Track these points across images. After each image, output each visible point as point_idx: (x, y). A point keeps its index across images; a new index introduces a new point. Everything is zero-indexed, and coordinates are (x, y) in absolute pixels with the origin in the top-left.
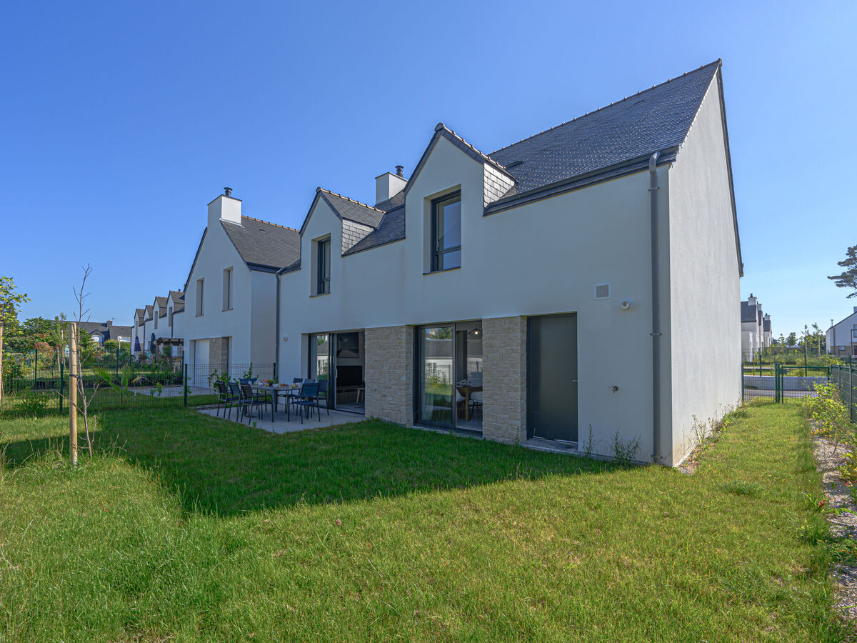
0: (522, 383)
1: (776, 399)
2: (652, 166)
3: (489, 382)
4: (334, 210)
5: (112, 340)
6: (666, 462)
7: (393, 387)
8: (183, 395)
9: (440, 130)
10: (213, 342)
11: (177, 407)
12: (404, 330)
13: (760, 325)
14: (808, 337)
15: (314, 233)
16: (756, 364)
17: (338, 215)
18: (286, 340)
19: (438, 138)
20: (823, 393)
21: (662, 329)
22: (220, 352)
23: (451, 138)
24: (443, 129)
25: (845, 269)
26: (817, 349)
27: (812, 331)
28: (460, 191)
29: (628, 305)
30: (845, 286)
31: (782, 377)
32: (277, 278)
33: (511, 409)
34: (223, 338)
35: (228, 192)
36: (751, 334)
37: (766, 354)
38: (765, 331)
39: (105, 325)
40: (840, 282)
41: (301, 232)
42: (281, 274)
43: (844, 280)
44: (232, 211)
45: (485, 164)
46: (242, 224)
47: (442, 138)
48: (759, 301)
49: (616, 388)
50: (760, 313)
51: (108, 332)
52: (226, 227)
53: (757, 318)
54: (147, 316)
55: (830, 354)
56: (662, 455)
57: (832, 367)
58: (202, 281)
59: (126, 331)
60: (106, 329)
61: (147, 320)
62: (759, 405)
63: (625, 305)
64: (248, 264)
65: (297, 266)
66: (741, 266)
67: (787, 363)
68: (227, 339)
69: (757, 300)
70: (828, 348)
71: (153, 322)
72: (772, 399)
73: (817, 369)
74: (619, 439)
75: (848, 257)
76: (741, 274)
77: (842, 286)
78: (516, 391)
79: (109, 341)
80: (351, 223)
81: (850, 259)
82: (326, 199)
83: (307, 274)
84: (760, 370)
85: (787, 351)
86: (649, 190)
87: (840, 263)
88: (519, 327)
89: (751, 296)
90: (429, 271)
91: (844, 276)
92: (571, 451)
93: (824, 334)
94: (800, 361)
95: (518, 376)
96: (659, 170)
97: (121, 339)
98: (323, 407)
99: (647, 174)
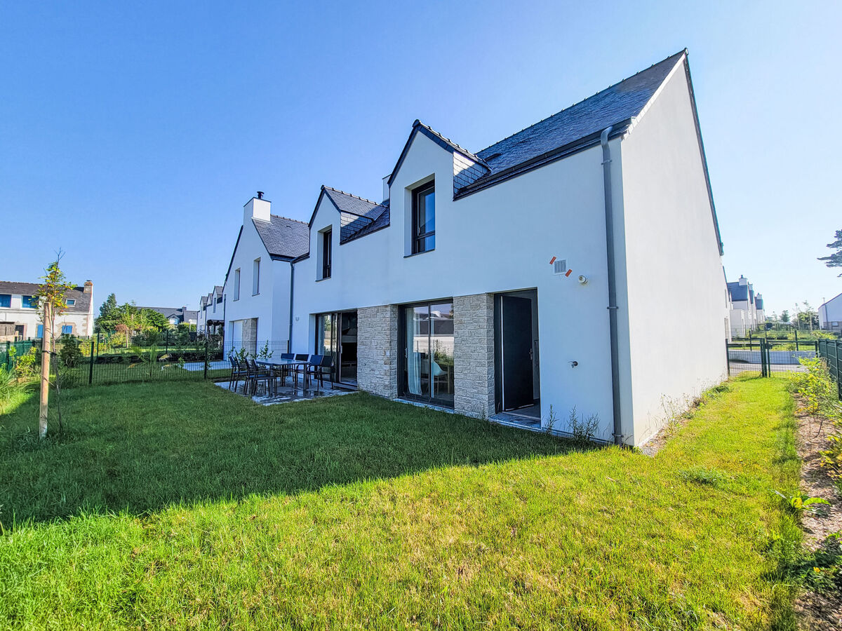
0: (489, 358)
1: (763, 373)
2: (604, 140)
3: (460, 357)
4: (334, 204)
5: (184, 323)
6: (628, 443)
7: (380, 362)
8: (203, 369)
9: (417, 126)
10: (245, 321)
11: (197, 380)
12: (389, 309)
13: (752, 303)
14: (800, 315)
15: (320, 225)
16: (746, 339)
17: (338, 208)
18: (297, 319)
19: (416, 133)
20: (810, 368)
21: (619, 302)
22: (250, 331)
23: (428, 132)
24: (419, 124)
25: (834, 251)
26: (809, 324)
27: (804, 309)
28: (433, 181)
29: (584, 279)
30: (835, 266)
31: (768, 352)
32: (292, 266)
33: (479, 383)
34: (253, 319)
35: (260, 195)
36: (742, 312)
37: (758, 331)
38: (757, 309)
39: (181, 310)
40: (830, 262)
41: (310, 225)
42: (295, 262)
43: (835, 260)
44: (262, 212)
45: (454, 153)
46: (271, 221)
47: (419, 134)
48: (750, 281)
49: (576, 364)
50: (751, 292)
51: (183, 316)
52: (256, 224)
53: (748, 297)
54: (209, 303)
55: (823, 329)
56: (623, 433)
57: (820, 342)
58: (239, 271)
59: (195, 315)
60: (181, 314)
61: (209, 305)
62: (744, 379)
63: (581, 279)
64: (271, 255)
65: (307, 256)
66: (720, 245)
67: (778, 339)
68: (256, 319)
69: (747, 281)
70: (821, 324)
71: (213, 306)
72: (759, 373)
73: (808, 344)
74: (576, 416)
75: (836, 240)
76: (721, 253)
77: (832, 266)
78: (483, 365)
79: (182, 324)
80: (349, 215)
81: (838, 242)
82: (329, 196)
83: (314, 263)
84: (750, 345)
85: (779, 327)
86: (602, 164)
87: (828, 245)
88: (485, 303)
89: (742, 277)
90: (410, 254)
91: (833, 257)
92: (535, 428)
93: (816, 310)
94: (791, 336)
95: (485, 352)
96: (611, 144)
97: (192, 322)
98: (326, 380)
99: (598, 150)
